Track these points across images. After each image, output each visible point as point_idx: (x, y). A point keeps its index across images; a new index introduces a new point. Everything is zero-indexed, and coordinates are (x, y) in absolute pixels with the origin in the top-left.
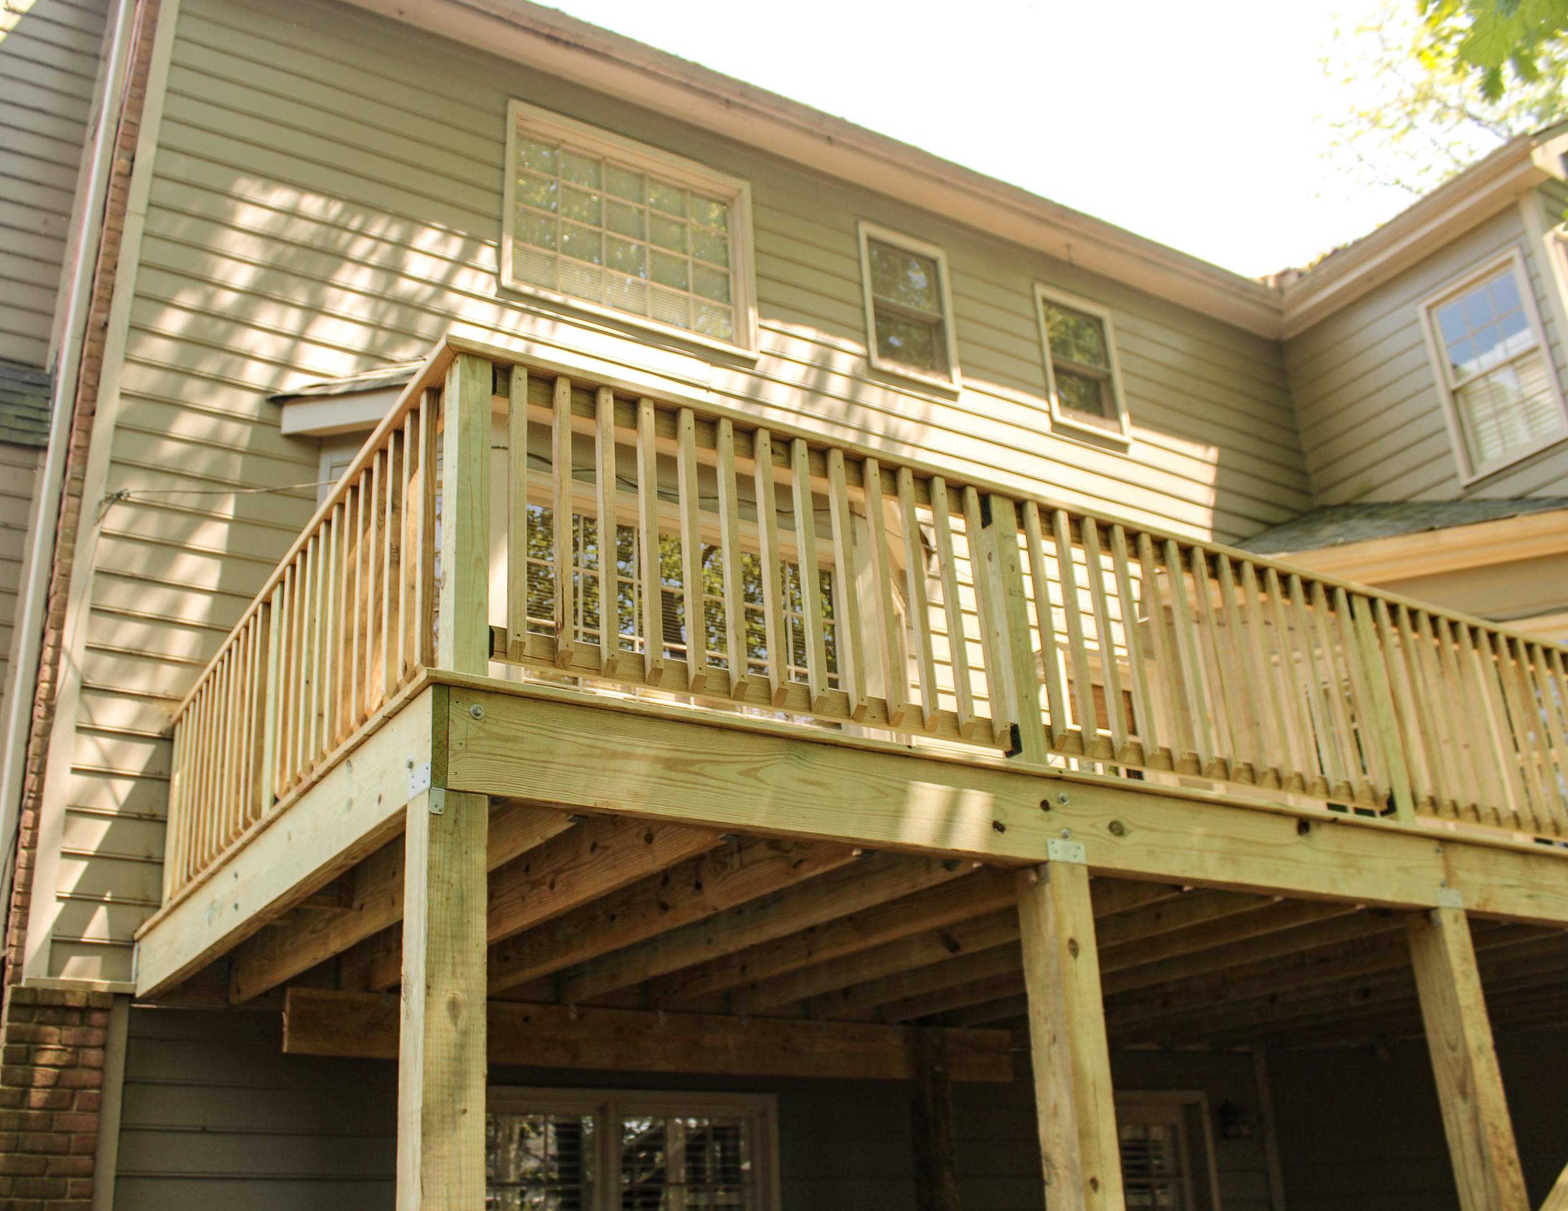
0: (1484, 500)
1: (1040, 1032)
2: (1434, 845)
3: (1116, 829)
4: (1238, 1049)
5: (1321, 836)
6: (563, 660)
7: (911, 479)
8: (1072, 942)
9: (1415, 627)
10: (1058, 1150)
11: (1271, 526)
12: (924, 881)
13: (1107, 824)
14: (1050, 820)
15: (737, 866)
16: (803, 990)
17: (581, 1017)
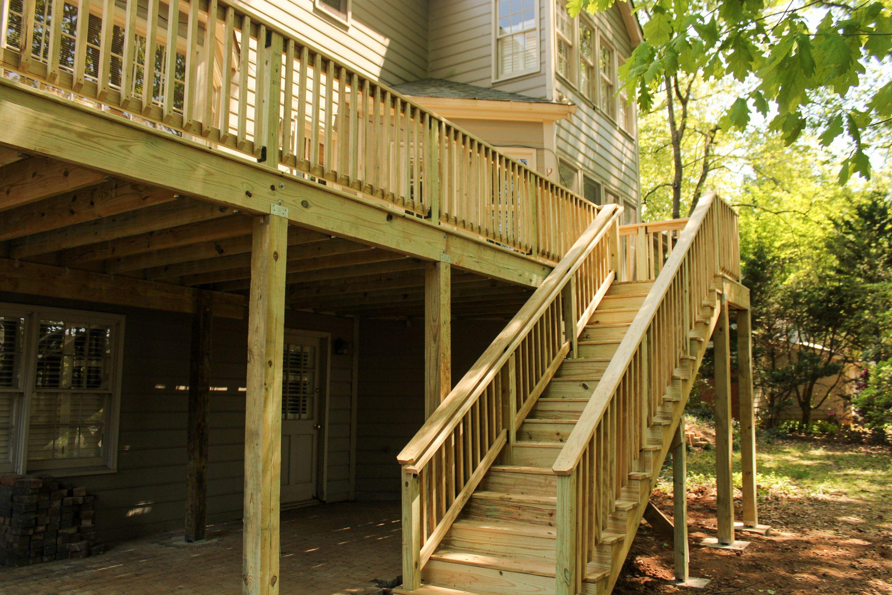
0: (499, 91)
1: (255, 292)
2: (444, 234)
3: (305, 204)
4: (348, 316)
5: (396, 222)
6: (23, 67)
7: (233, 14)
8: (276, 253)
9: (456, 138)
10: (256, 347)
11: (406, 82)
12: (209, 216)
13: (301, 201)
14: (274, 195)
15: (114, 195)
16: (143, 265)
17: (21, 266)
